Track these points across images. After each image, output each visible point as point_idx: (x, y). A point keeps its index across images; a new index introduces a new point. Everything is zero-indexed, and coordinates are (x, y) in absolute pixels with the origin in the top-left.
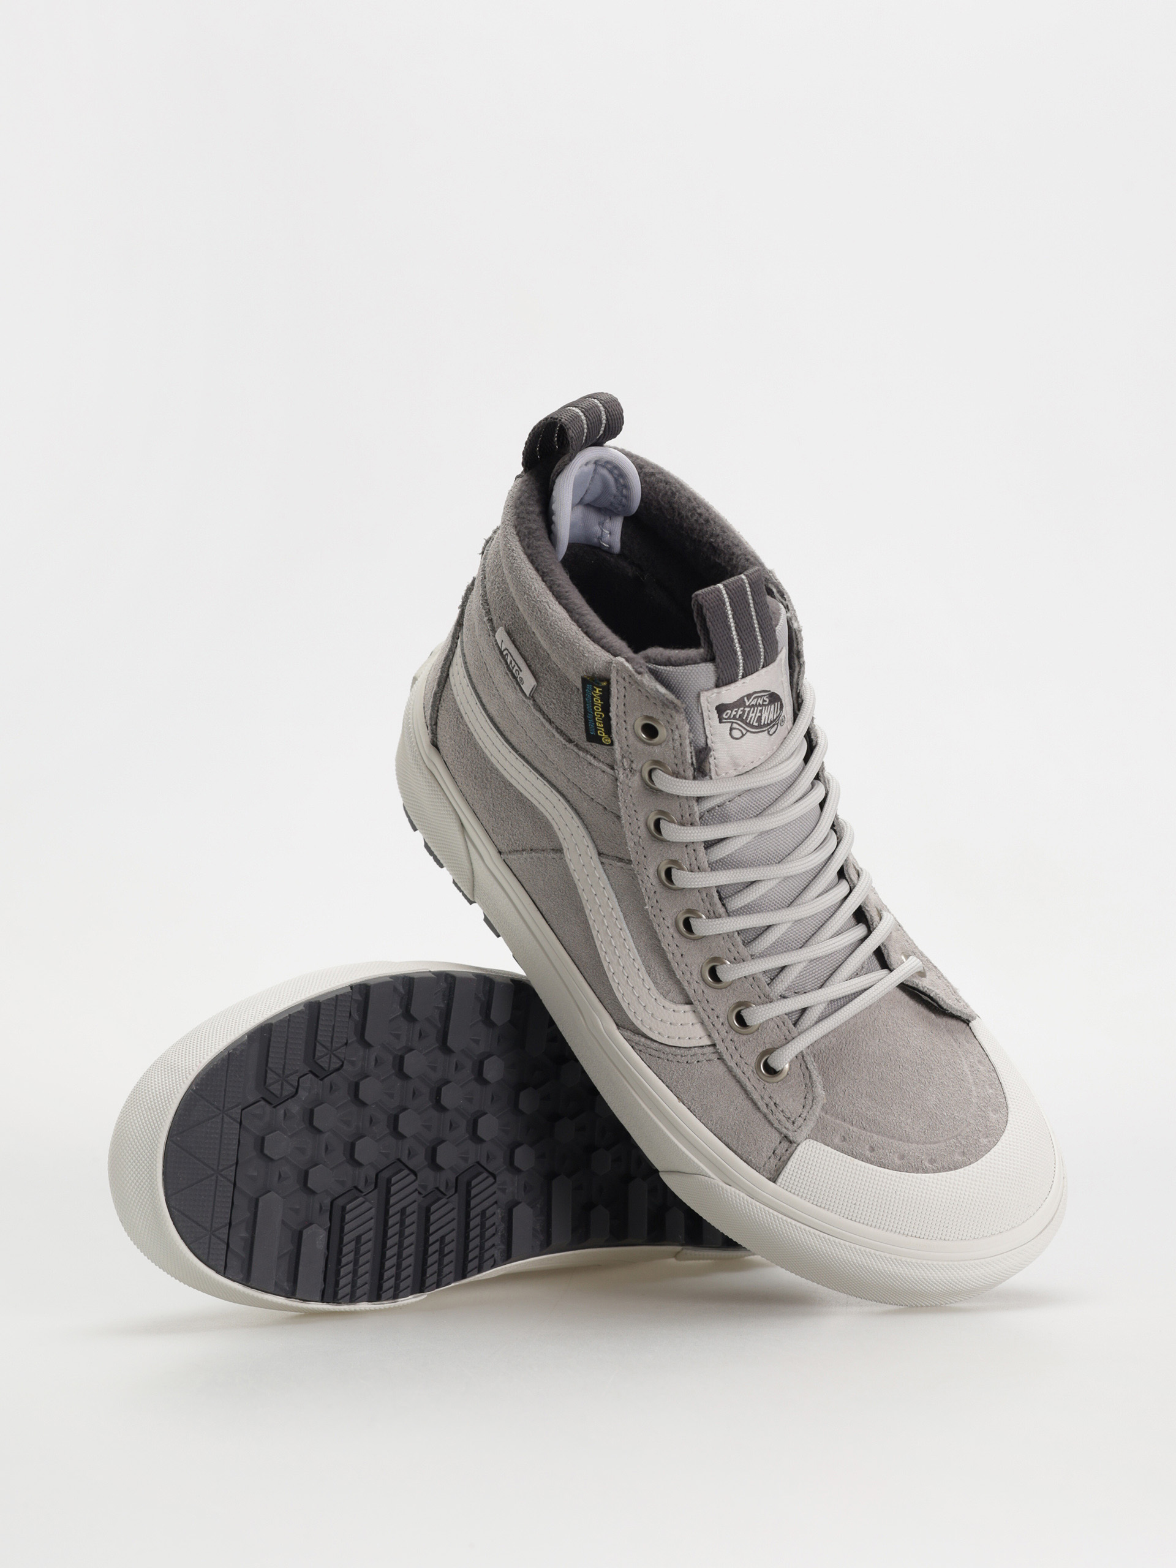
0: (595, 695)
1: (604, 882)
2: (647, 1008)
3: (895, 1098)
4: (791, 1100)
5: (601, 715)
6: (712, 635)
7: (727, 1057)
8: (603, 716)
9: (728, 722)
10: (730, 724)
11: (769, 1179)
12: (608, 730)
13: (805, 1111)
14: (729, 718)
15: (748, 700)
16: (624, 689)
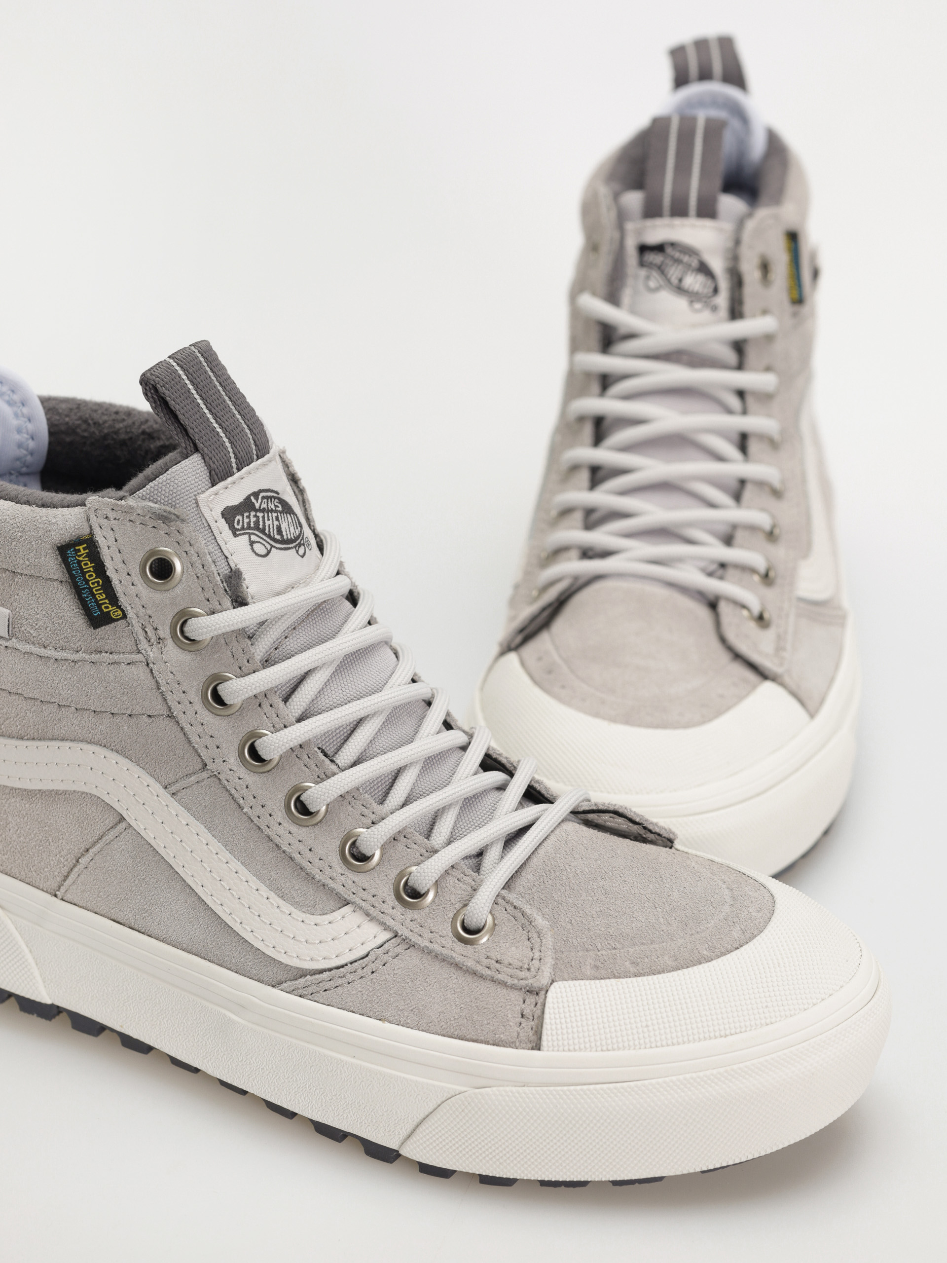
0: (81, 559)
1: (185, 817)
2: (297, 938)
3: (632, 905)
4: (513, 948)
5: (98, 582)
6: (181, 417)
7: (415, 939)
8: (101, 582)
9: (243, 534)
10: (247, 536)
11: (533, 1049)
12: (113, 599)
13: (536, 951)
14: (243, 528)
15: (257, 499)
16: (112, 532)
